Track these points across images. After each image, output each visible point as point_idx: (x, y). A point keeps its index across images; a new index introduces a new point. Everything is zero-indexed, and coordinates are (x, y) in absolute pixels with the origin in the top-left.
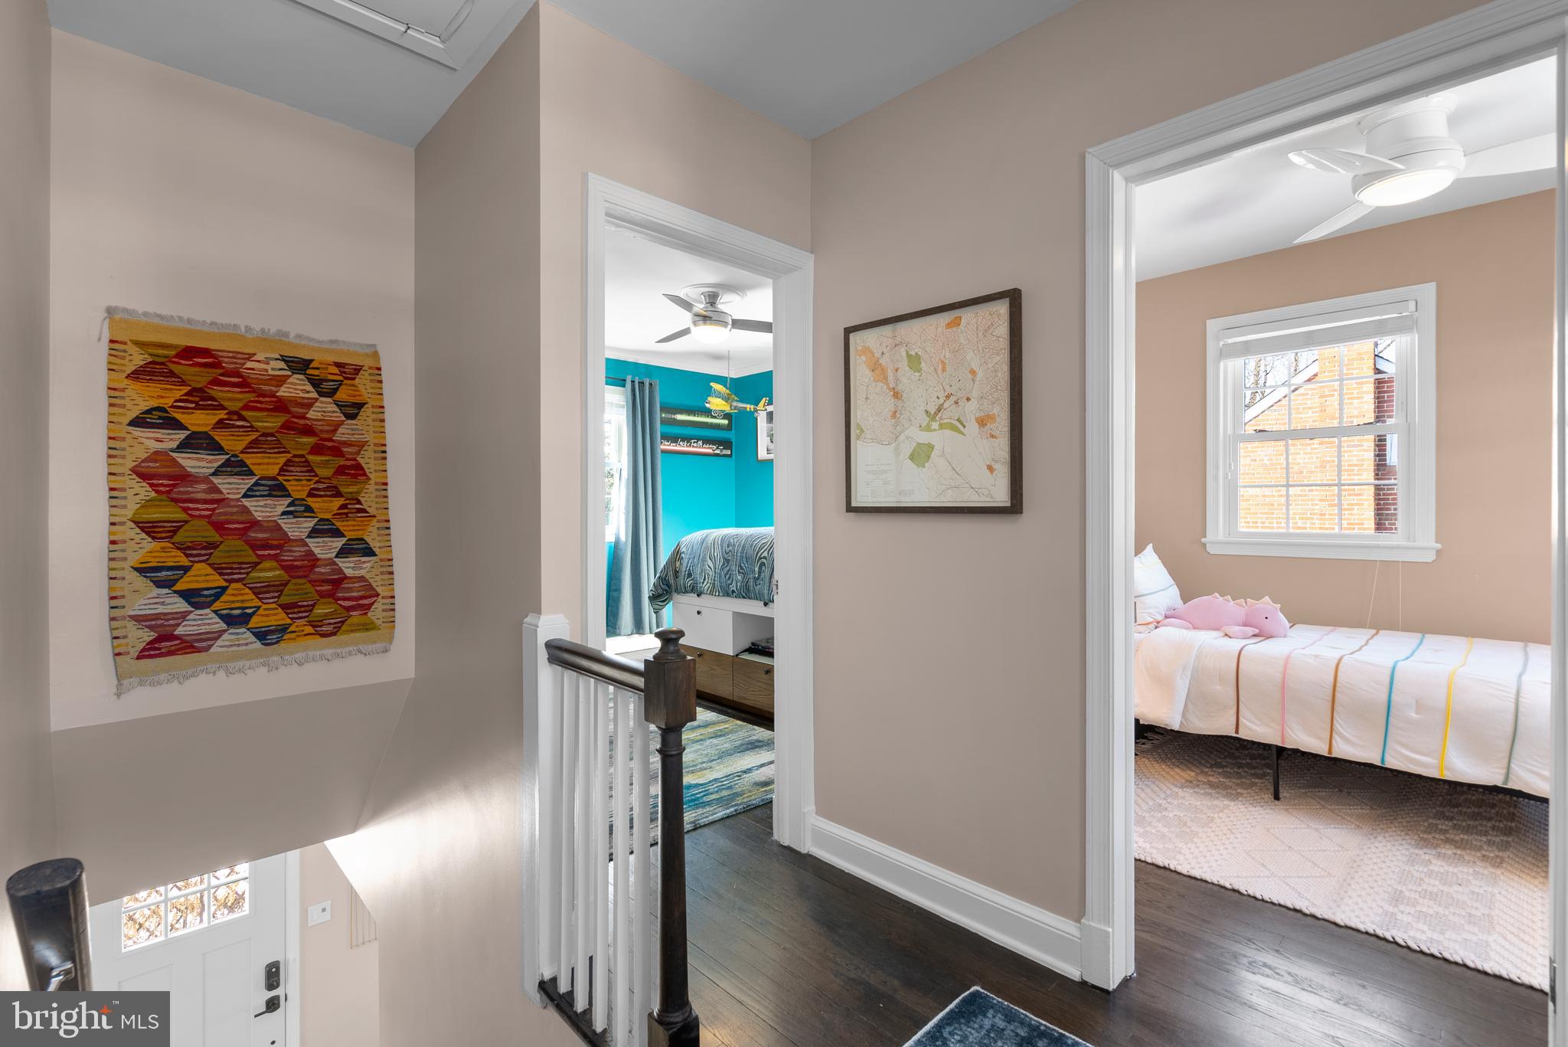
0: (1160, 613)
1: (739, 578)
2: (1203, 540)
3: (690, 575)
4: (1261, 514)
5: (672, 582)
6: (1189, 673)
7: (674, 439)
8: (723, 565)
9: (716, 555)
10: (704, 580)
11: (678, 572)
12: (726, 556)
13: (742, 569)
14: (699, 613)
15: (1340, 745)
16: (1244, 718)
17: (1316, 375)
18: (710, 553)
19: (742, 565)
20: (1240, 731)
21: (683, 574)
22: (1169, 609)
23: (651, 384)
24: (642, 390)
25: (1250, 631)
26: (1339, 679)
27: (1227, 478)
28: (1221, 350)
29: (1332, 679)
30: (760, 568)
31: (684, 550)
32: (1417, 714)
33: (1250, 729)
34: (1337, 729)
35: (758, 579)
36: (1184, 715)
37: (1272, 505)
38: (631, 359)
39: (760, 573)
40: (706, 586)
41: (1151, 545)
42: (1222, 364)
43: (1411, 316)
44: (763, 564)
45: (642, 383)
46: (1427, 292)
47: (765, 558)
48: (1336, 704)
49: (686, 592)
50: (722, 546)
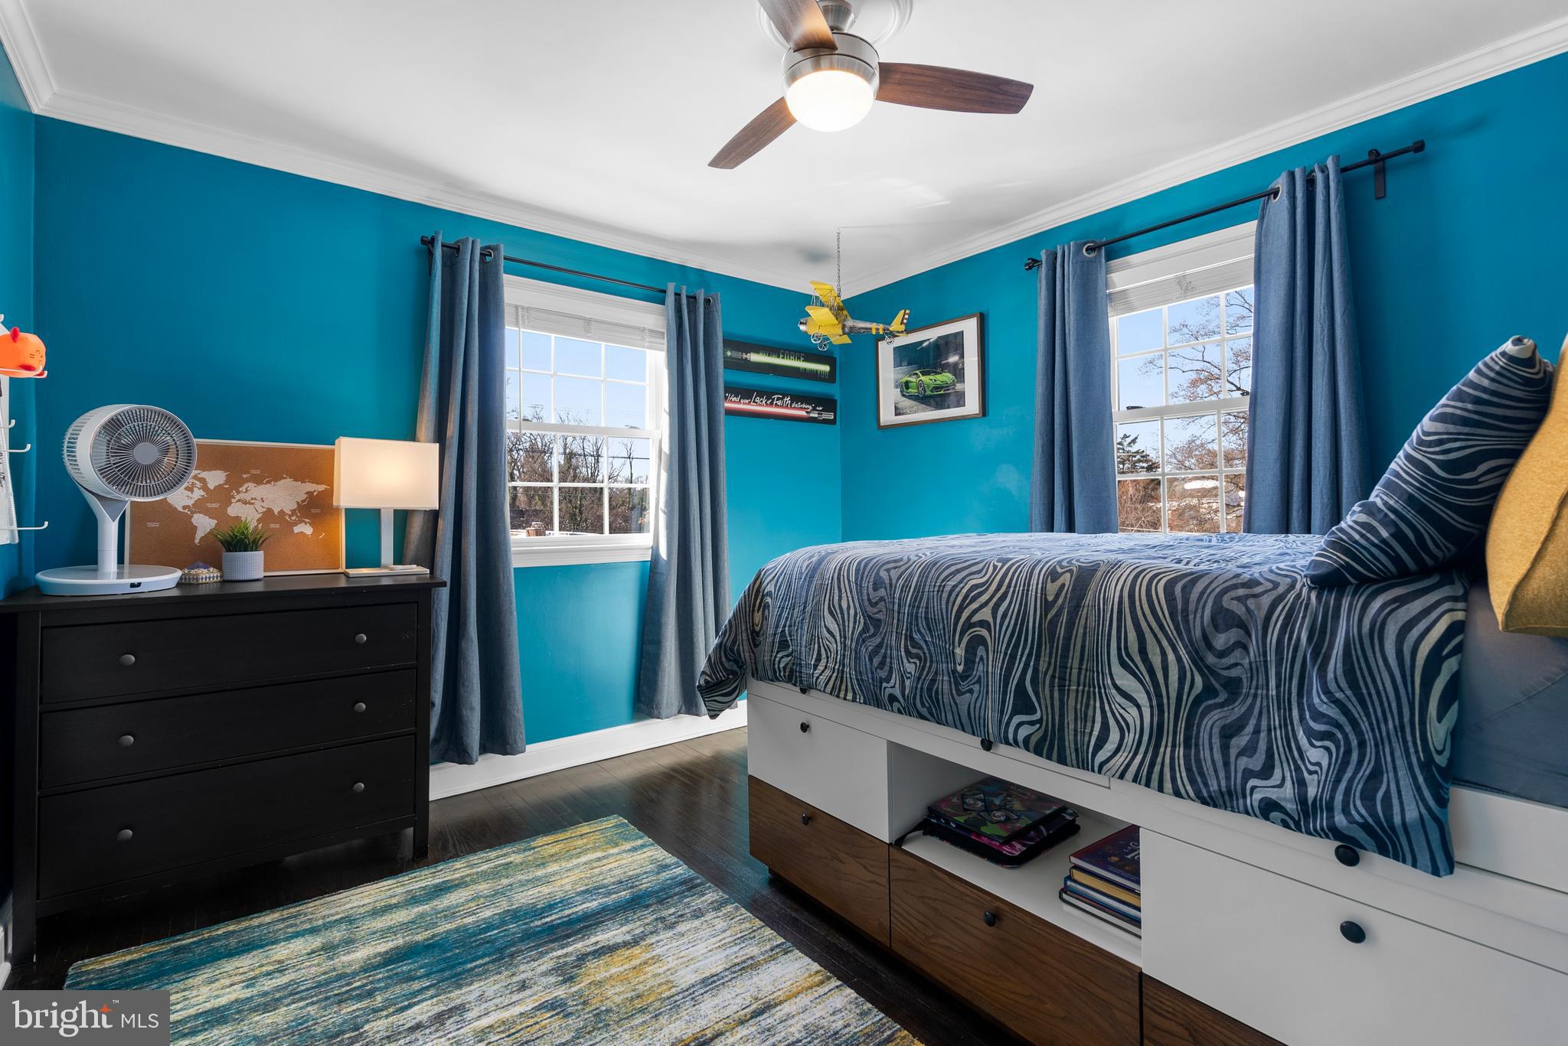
1: (910, 668)
3: (784, 645)
5: (746, 655)
7: (746, 393)
8: (865, 629)
9: (844, 606)
10: (819, 660)
11: (758, 634)
12: (871, 610)
13: (916, 645)
14: (805, 727)
18: (831, 600)
19: (917, 636)
21: (769, 640)
23: (707, 301)
24: (693, 311)
30: (971, 650)
31: (770, 588)
35: (965, 676)
38: (674, 257)
39: (970, 662)
40: (823, 674)
44: (980, 640)
45: (692, 299)
47: (983, 624)
49: (775, 678)
50: (859, 586)
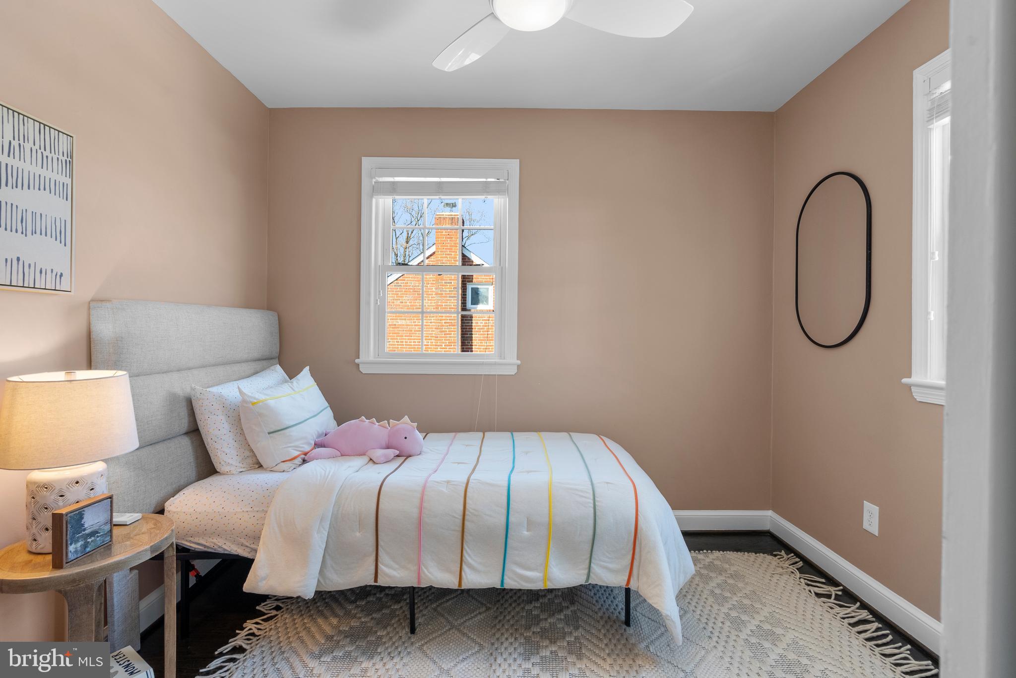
0: (309, 444)
2: (357, 361)
4: (405, 336)
6: (327, 525)
15: (469, 577)
16: (382, 565)
17: (434, 253)
20: (379, 580)
22: (319, 436)
25: (392, 452)
26: (468, 506)
27: (377, 303)
28: (373, 187)
29: (461, 508)
32: (527, 531)
33: (389, 577)
34: (466, 559)
36: (321, 572)
37: (411, 331)
41: (308, 368)
42: (374, 200)
43: (505, 182)
46: (514, 165)
48: (465, 534)
